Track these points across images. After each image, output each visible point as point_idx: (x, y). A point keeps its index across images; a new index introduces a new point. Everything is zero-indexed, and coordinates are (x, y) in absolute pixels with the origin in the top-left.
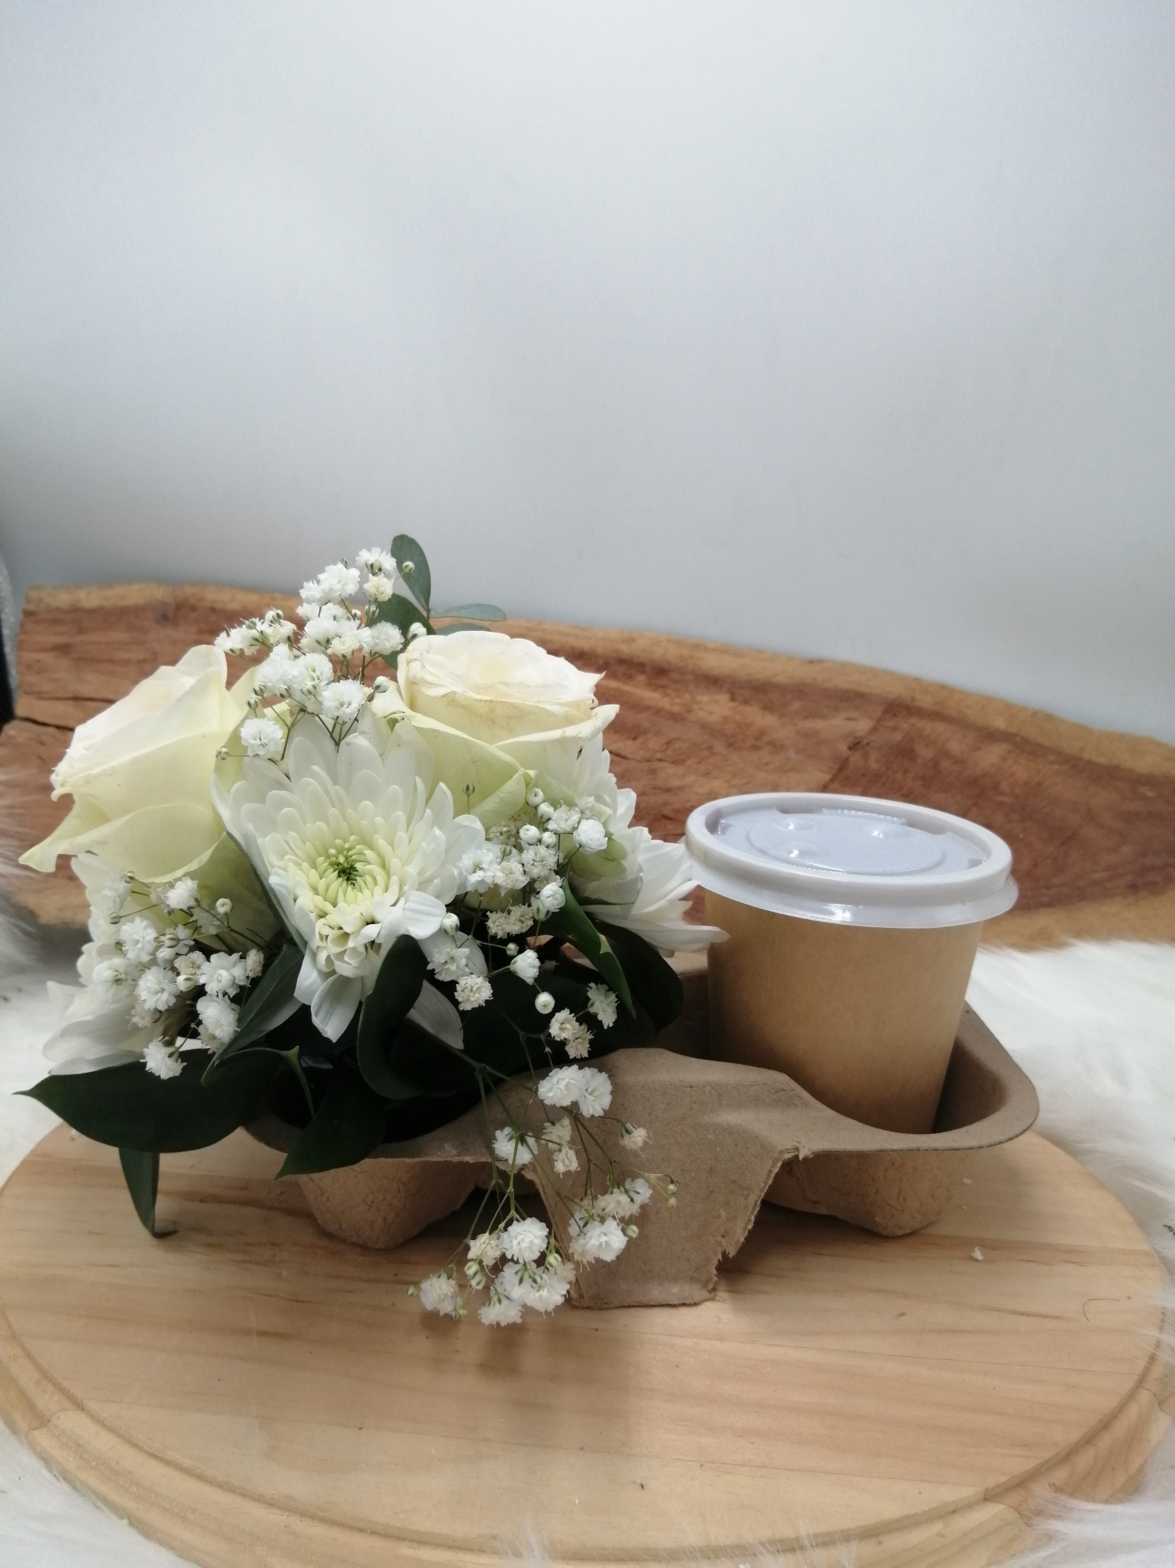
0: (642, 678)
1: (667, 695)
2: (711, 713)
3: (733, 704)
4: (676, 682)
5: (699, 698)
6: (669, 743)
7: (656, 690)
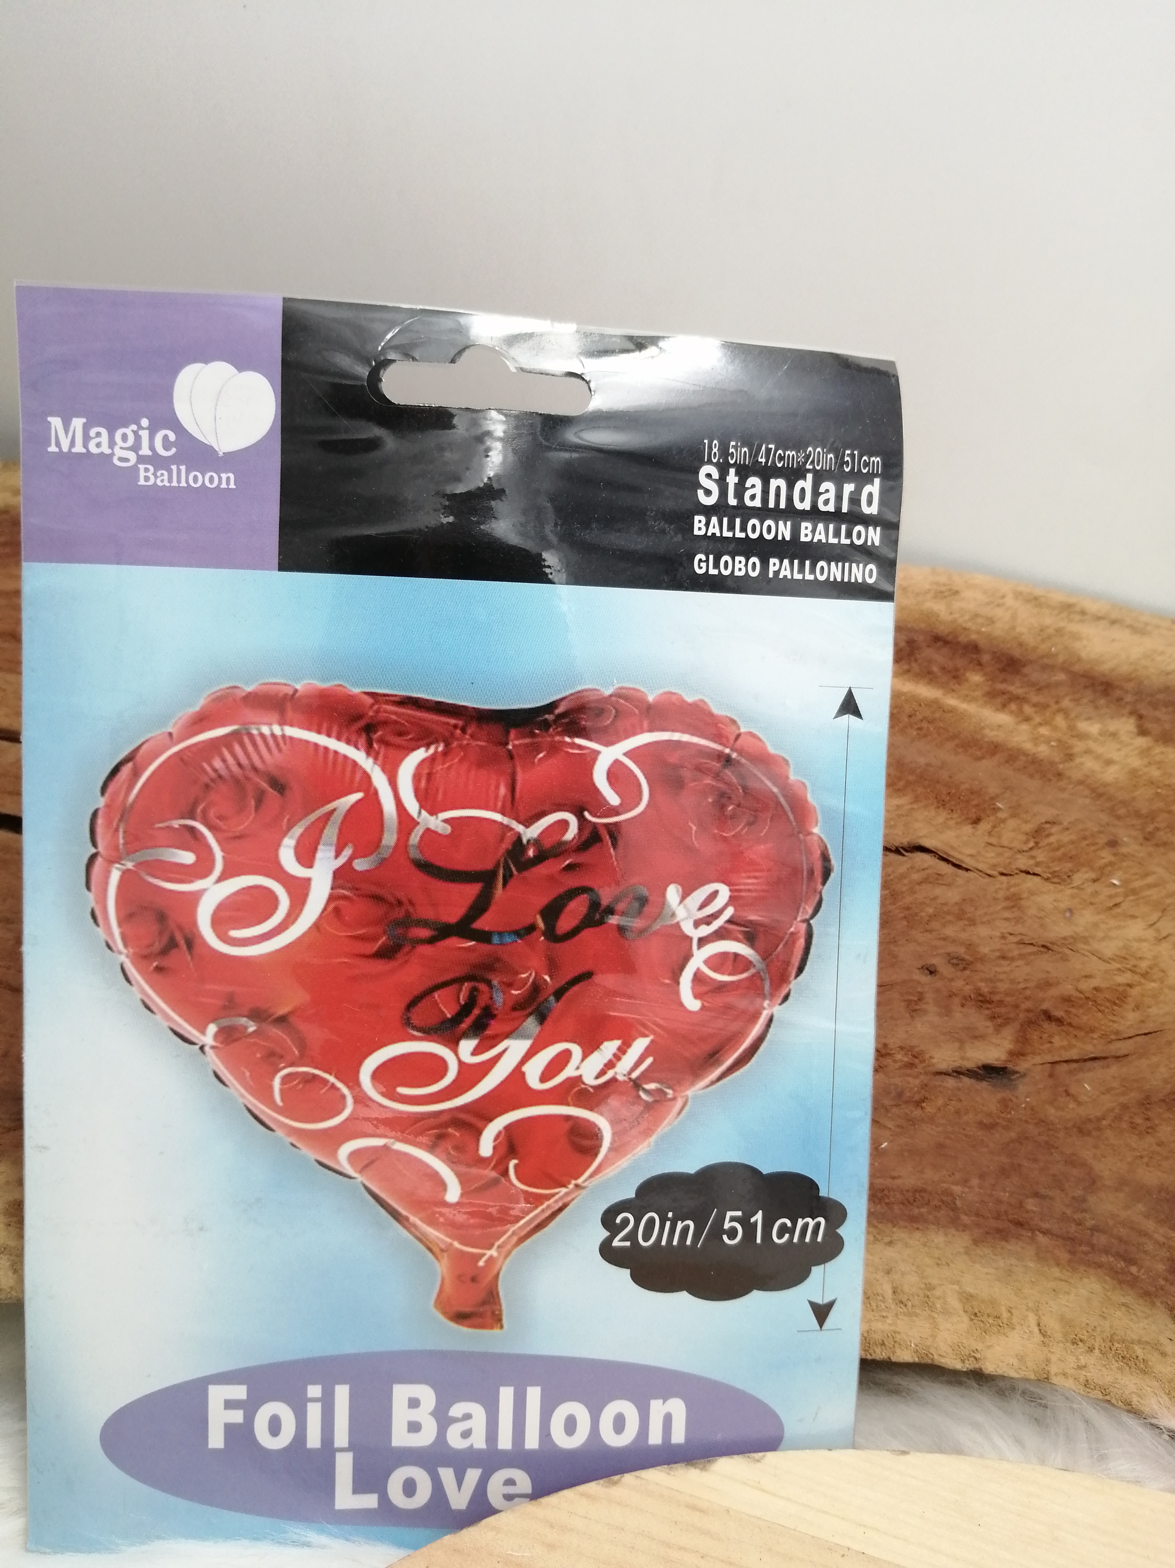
0: (976, 678)
1: (1027, 719)
2: (1109, 762)
3: (1142, 742)
4: (1040, 689)
5: (1083, 726)
6: (1038, 833)
7: (1004, 706)
